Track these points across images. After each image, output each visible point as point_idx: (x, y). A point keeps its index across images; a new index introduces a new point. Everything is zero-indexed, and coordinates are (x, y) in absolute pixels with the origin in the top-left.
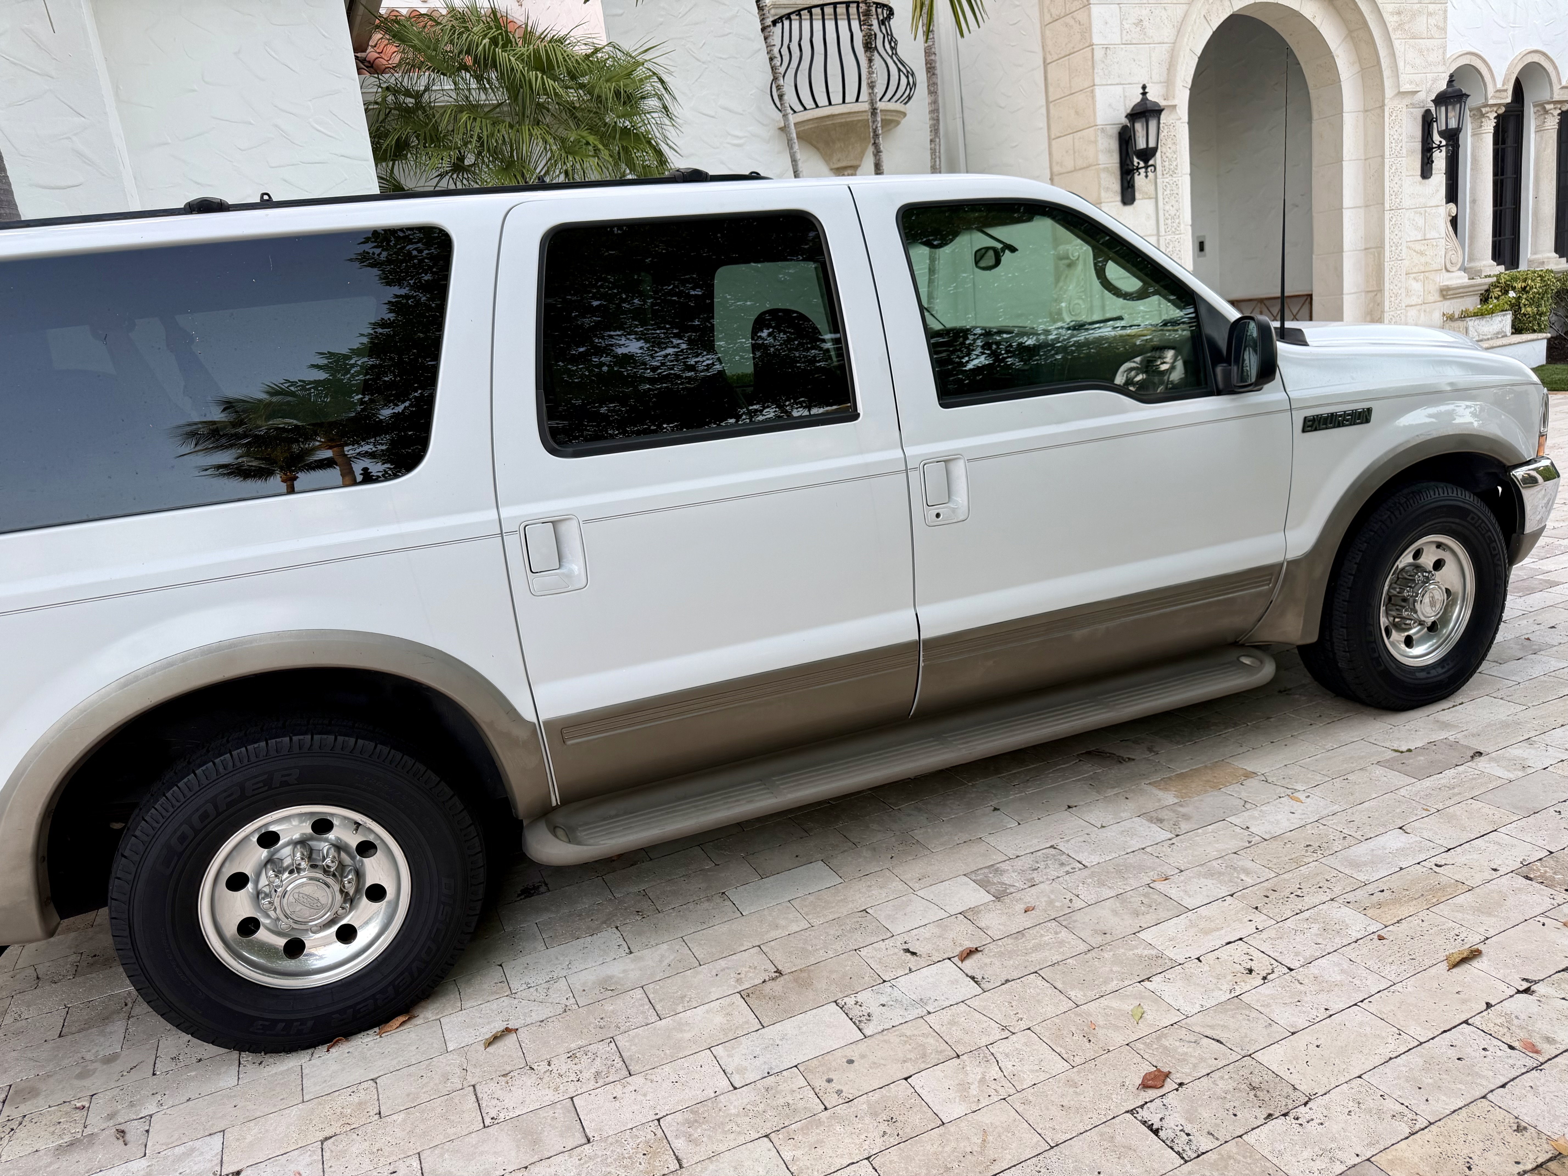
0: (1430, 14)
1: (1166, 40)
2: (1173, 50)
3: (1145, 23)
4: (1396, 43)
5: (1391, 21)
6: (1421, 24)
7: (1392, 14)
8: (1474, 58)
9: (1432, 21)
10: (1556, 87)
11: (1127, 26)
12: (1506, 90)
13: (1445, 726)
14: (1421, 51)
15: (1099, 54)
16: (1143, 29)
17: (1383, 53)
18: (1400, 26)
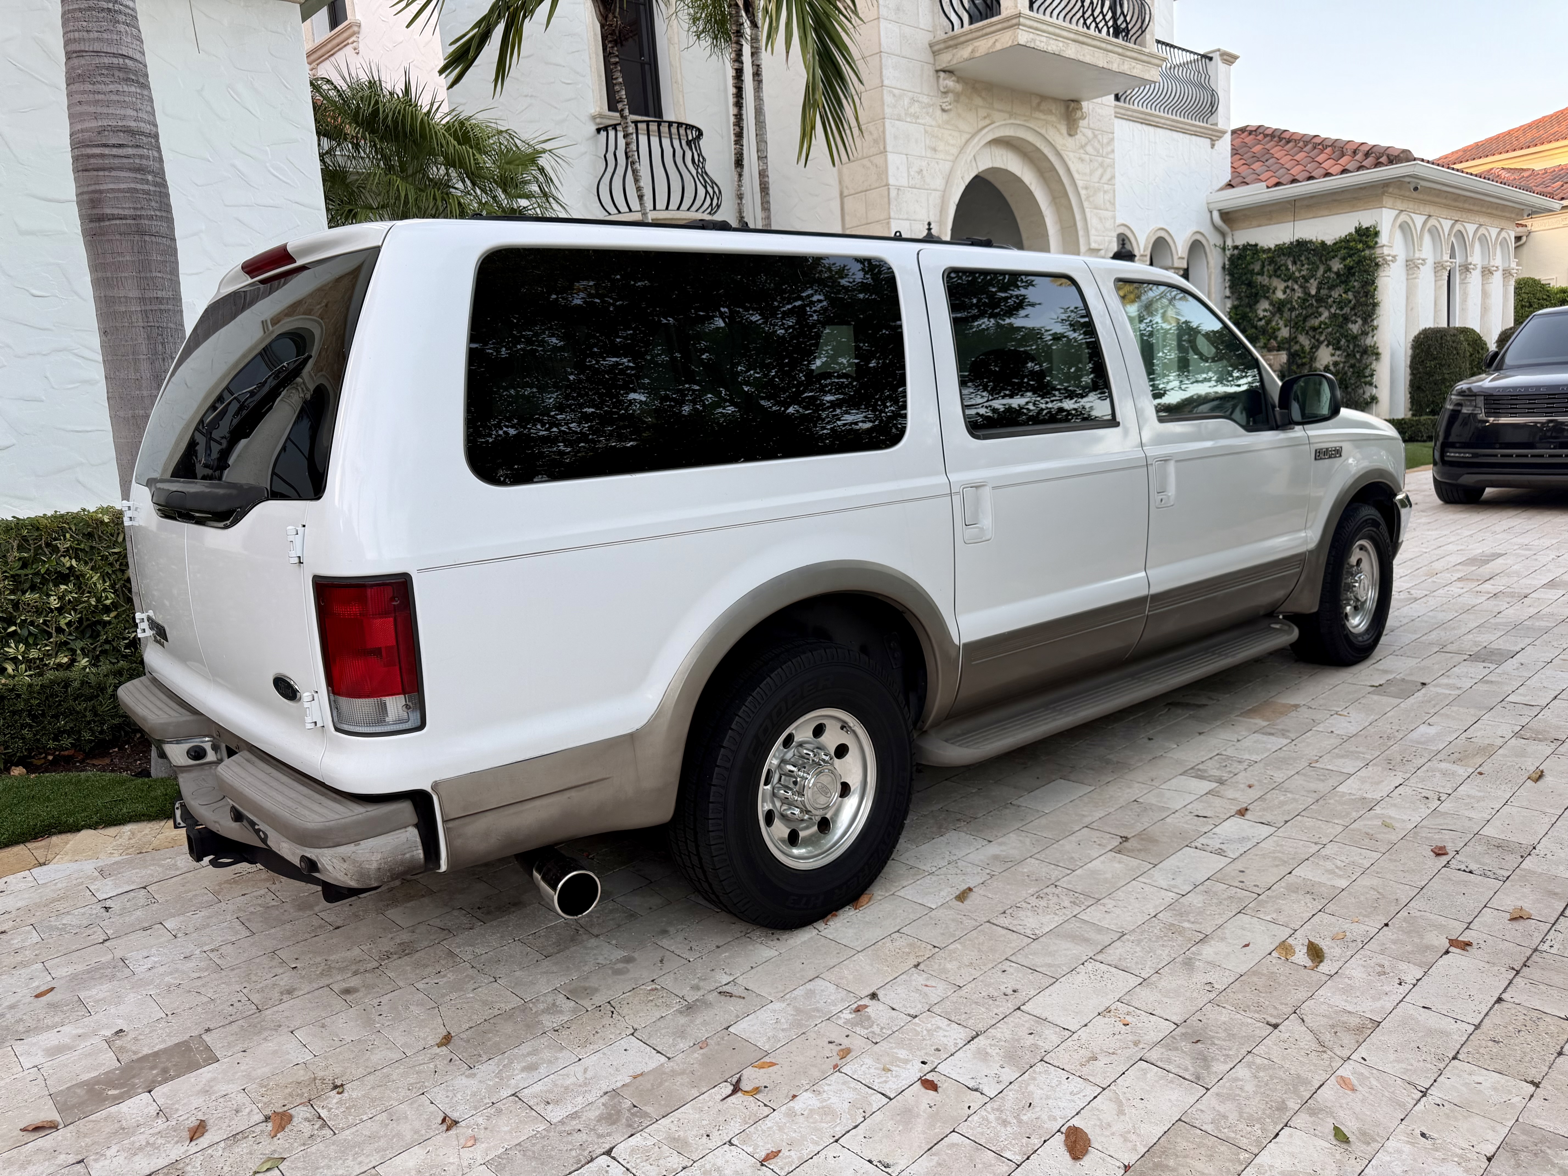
0: (1105, 192)
1: (939, 188)
2: (943, 197)
3: (925, 172)
4: (1087, 210)
5: (1083, 192)
6: (1100, 198)
7: (1082, 188)
8: (1126, 228)
9: (1107, 197)
10: (1175, 257)
11: (912, 173)
12: (1146, 256)
13: (1385, 672)
14: (1100, 219)
15: (893, 193)
16: (923, 177)
17: (1078, 217)
18: (1088, 197)
